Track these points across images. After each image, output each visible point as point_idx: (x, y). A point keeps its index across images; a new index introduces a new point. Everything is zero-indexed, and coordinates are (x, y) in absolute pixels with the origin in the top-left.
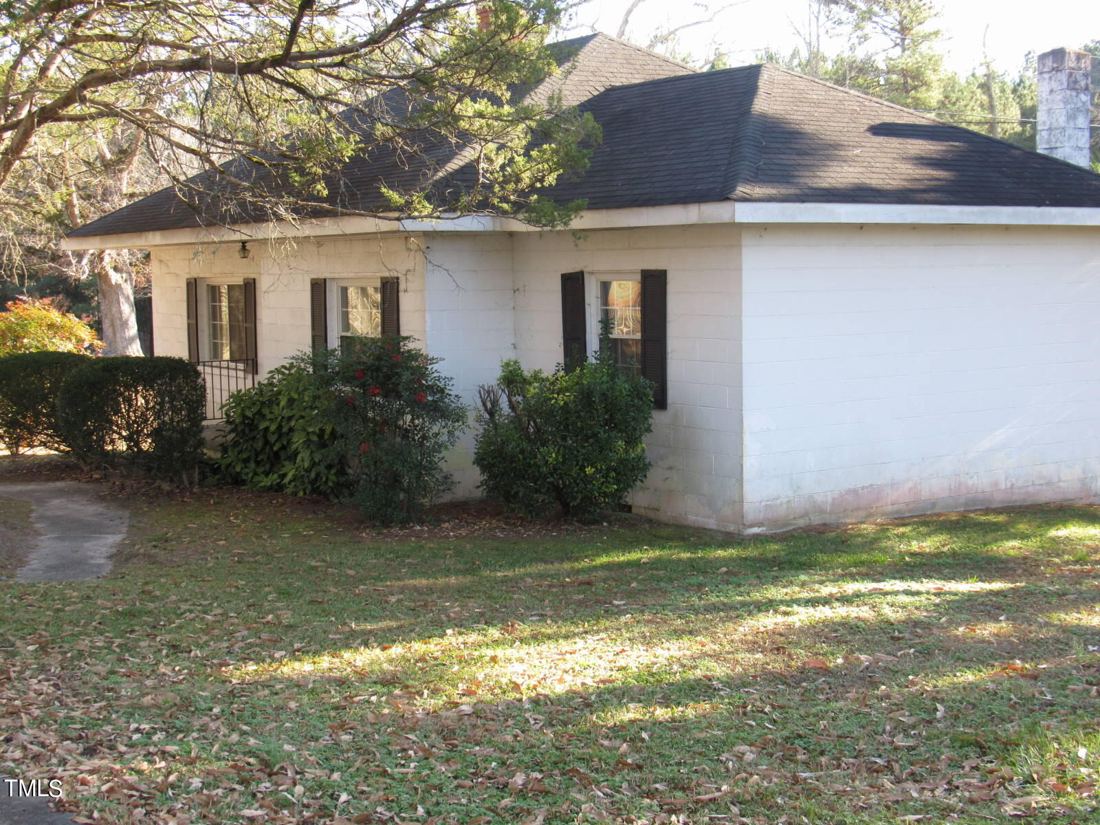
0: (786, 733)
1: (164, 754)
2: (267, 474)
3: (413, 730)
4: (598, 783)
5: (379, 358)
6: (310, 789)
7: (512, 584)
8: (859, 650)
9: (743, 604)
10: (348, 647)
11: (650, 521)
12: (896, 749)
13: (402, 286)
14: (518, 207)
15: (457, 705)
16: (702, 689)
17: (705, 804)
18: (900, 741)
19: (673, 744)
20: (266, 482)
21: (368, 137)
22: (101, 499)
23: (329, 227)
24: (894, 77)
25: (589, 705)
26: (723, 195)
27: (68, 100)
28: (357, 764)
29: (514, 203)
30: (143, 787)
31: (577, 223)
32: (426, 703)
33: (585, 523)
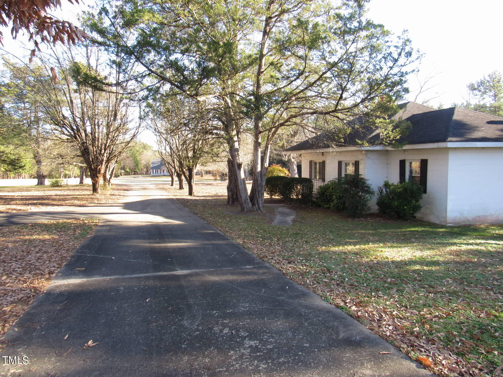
0: (461, 277)
1: (305, 265)
2: (326, 204)
3: (362, 266)
4: (409, 283)
5: (354, 179)
6: (339, 277)
7: (386, 234)
8: (482, 258)
9: (447, 243)
10: (346, 245)
11: (421, 221)
12: (494, 285)
13: (360, 163)
14: (389, 144)
15: (373, 261)
16: (436, 263)
17: (439, 292)
18: (495, 283)
19: (429, 276)
20: (326, 206)
21: (353, 128)
22: (290, 208)
23: (344, 149)
24: (492, 108)
25: (406, 264)
26: (444, 140)
27: (286, 121)
28: (350, 272)
29: (389, 143)
30: (301, 272)
31: (405, 148)
32: (365, 260)
33: (403, 220)
